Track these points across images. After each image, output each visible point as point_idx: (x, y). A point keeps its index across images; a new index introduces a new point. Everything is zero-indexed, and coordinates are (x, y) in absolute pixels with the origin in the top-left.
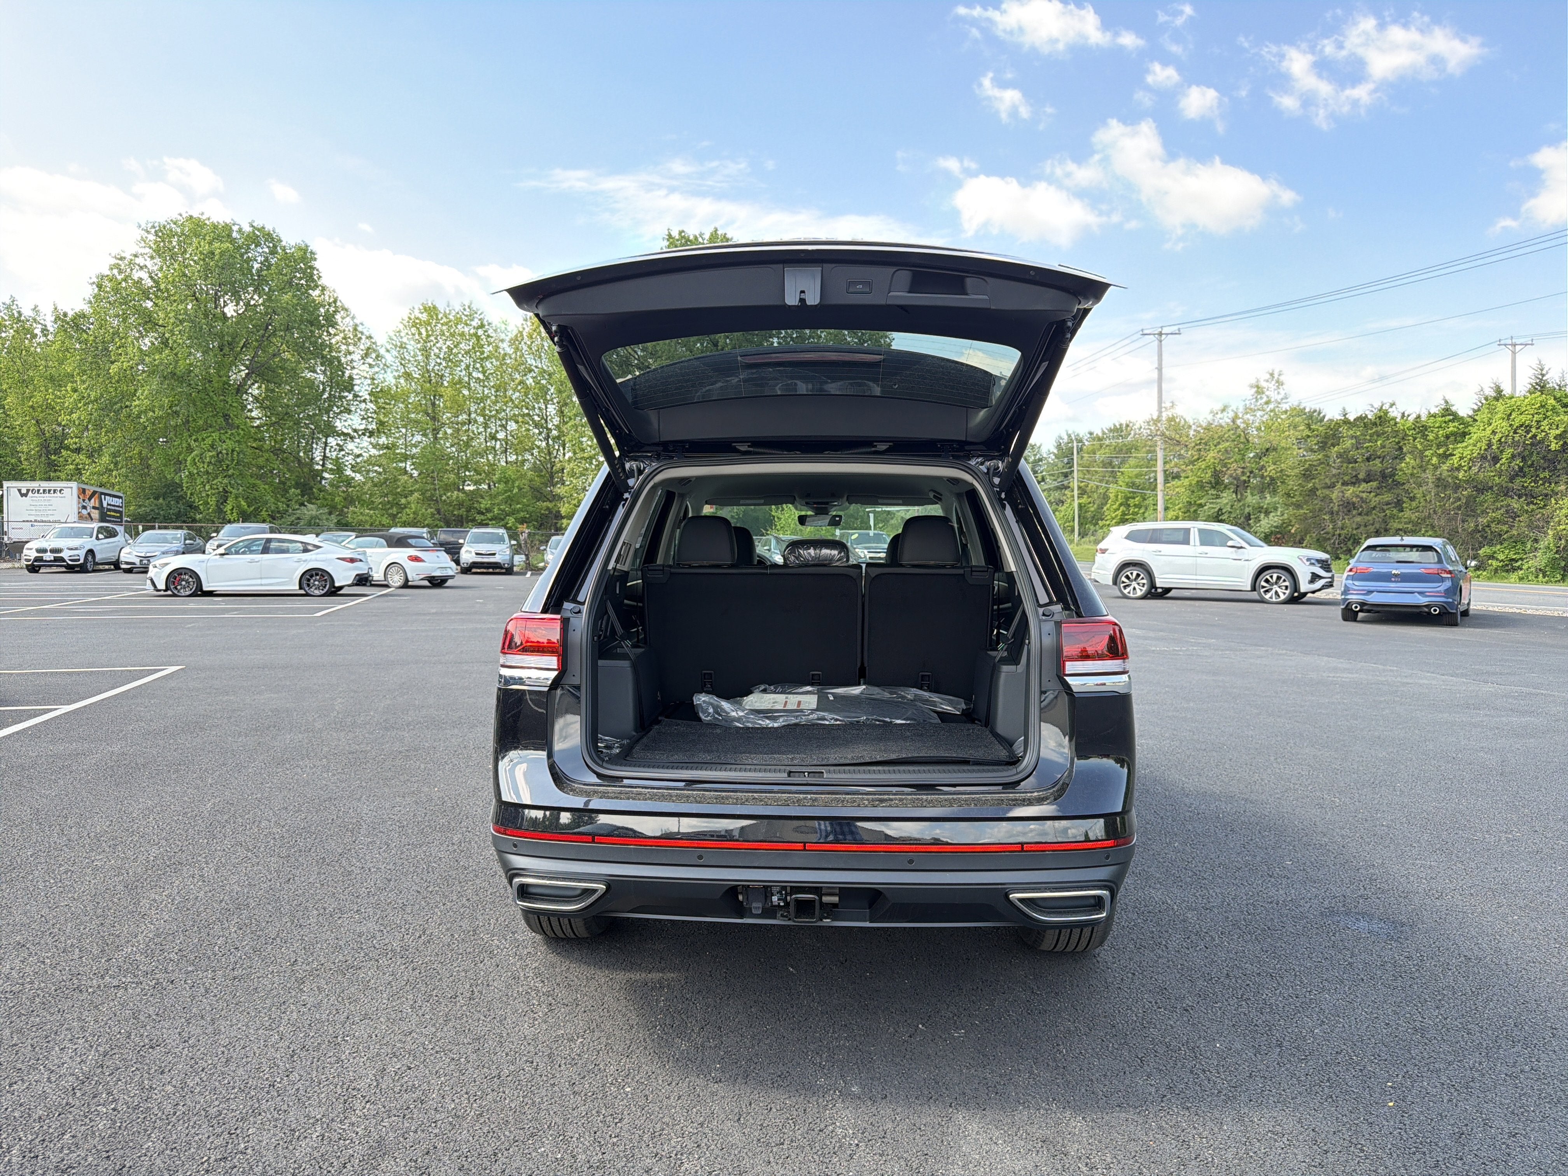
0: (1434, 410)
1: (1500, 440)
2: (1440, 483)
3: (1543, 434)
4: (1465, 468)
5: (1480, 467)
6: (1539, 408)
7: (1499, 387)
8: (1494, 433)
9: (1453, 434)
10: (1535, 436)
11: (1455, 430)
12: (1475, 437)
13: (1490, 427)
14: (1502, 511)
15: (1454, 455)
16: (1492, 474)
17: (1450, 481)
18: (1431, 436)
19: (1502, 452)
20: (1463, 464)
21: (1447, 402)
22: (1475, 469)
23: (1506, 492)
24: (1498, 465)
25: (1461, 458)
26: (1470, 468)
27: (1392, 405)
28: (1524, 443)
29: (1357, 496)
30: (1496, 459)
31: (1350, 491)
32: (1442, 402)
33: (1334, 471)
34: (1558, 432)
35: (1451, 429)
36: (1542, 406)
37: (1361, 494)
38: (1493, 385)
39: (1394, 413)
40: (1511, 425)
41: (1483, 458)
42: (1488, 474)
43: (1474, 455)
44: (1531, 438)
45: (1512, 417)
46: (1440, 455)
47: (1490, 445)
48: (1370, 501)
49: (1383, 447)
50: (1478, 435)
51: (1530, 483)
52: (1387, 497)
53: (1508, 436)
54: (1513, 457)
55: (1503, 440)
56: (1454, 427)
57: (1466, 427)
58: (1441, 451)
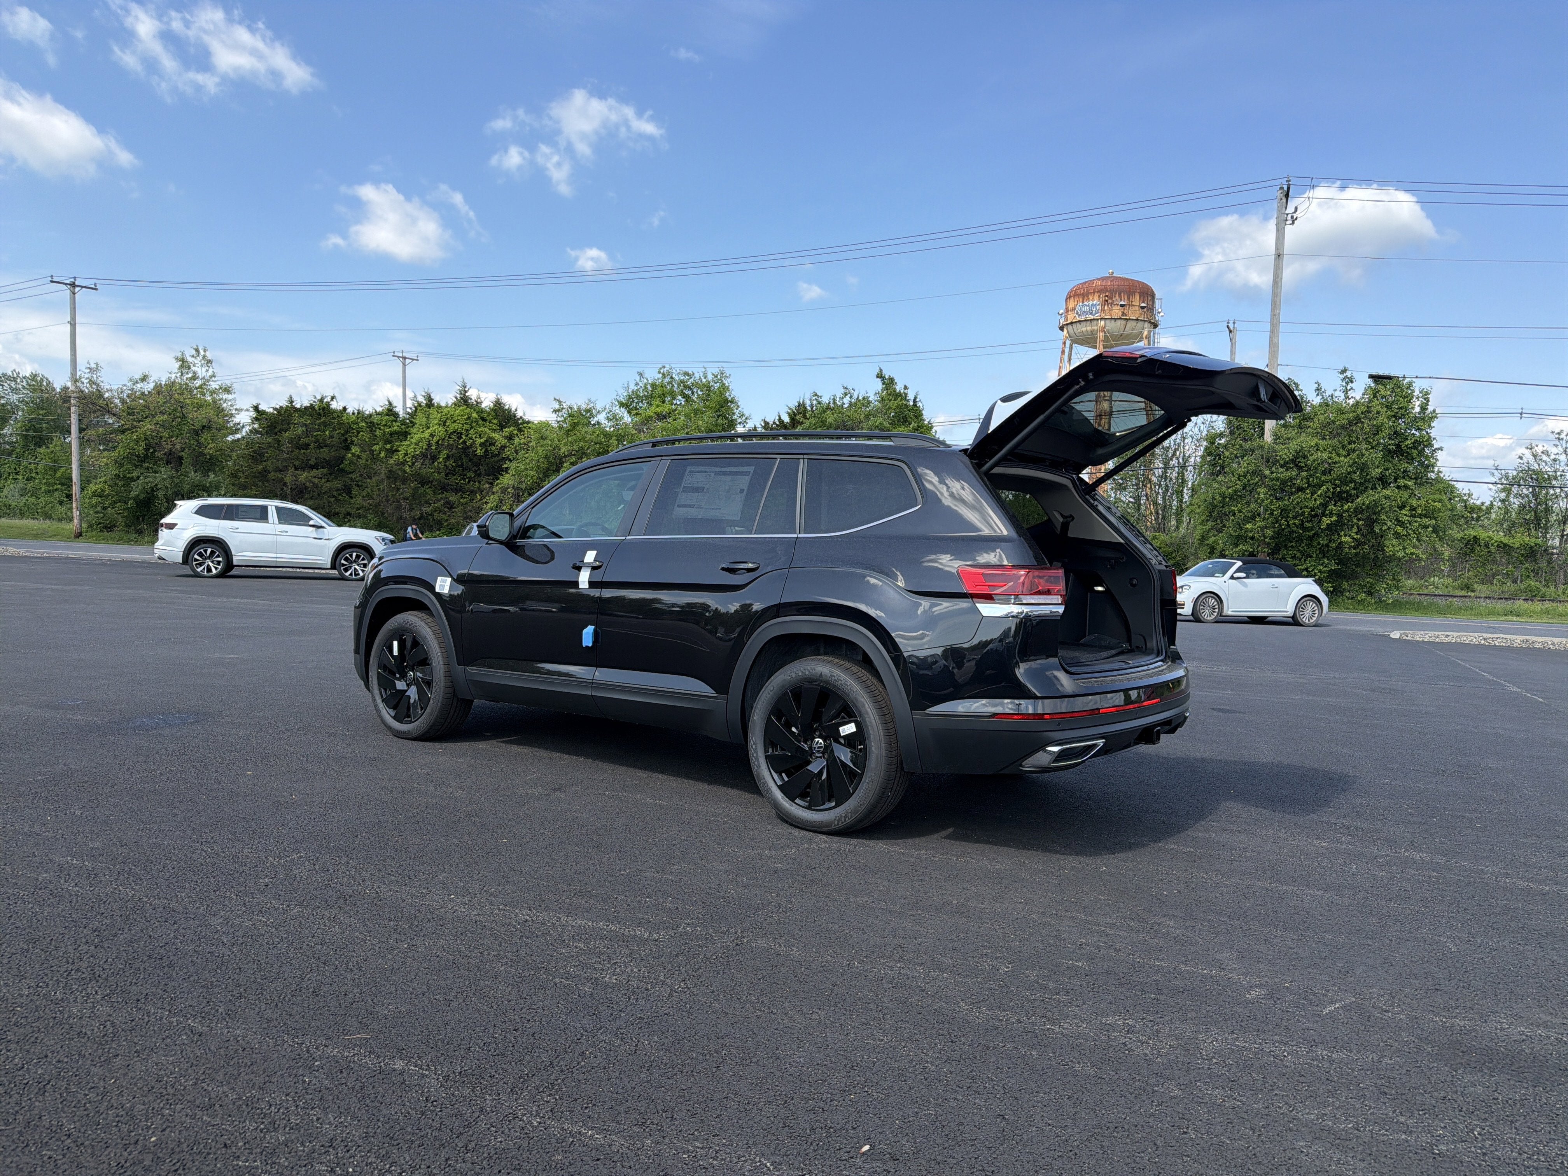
0: (379, 409)
1: (437, 442)
2: (392, 475)
3: (471, 441)
4: (410, 463)
5: (422, 464)
6: (466, 419)
7: (430, 396)
8: (432, 435)
9: (396, 433)
10: (465, 442)
11: (399, 429)
12: (416, 437)
13: (429, 431)
14: (442, 502)
15: (399, 451)
16: (432, 470)
17: (400, 474)
18: (378, 433)
19: (439, 452)
20: (408, 460)
21: (390, 404)
22: (418, 465)
23: (444, 488)
24: (436, 463)
25: (406, 454)
26: (413, 464)
27: (333, 398)
28: (457, 447)
29: (311, 482)
30: (434, 458)
31: (303, 476)
32: (387, 403)
33: (286, 456)
34: (482, 441)
35: (395, 428)
36: (469, 418)
37: (313, 480)
38: (424, 394)
39: (334, 405)
40: (446, 430)
41: (424, 456)
42: (428, 470)
43: (418, 453)
44: (462, 443)
45: (447, 424)
46: (387, 450)
47: (429, 445)
48: (322, 486)
49: (331, 437)
50: (418, 435)
51: (460, 480)
52: (337, 484)
53: (444, 439)
54: (448, 458)
55: (440, 442)
56: (398, 426)
57: (408, 427)
58: (388, 446)
